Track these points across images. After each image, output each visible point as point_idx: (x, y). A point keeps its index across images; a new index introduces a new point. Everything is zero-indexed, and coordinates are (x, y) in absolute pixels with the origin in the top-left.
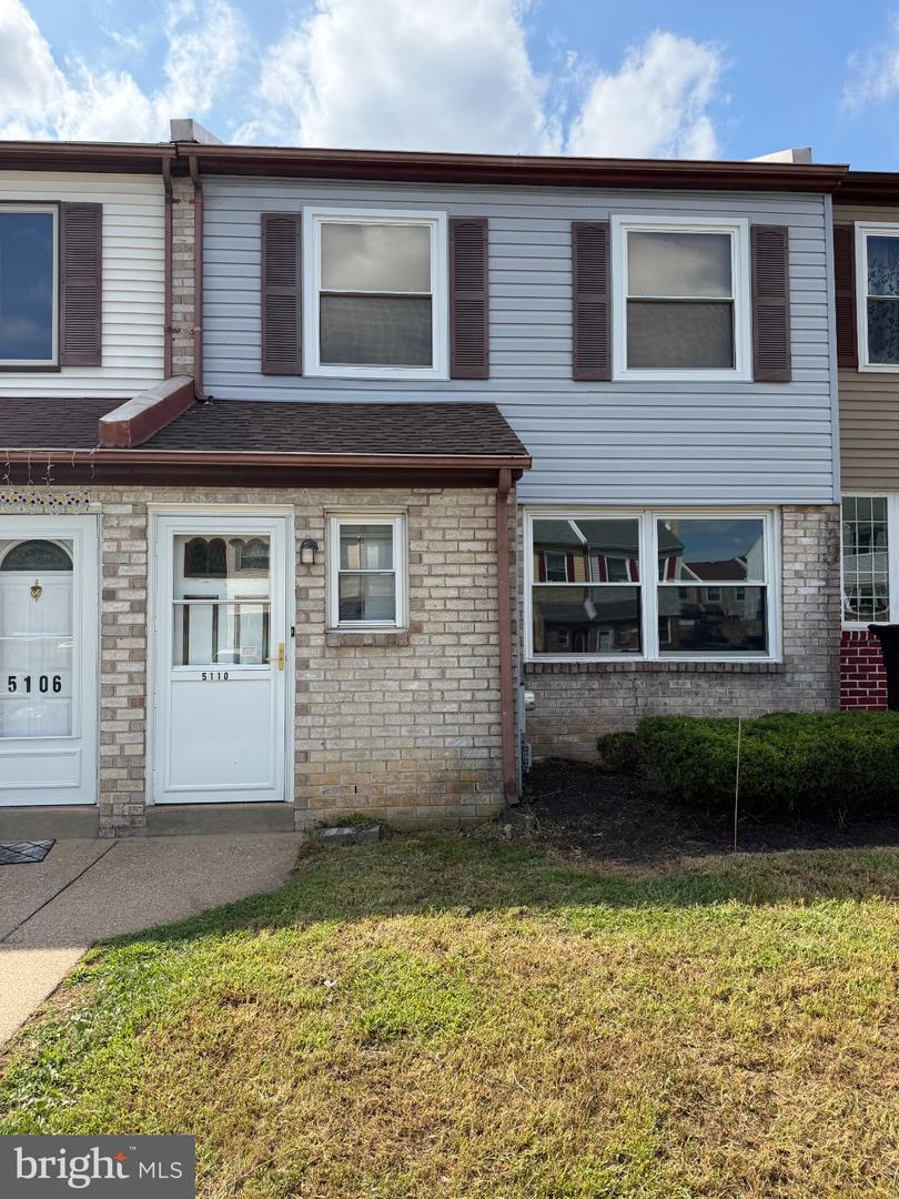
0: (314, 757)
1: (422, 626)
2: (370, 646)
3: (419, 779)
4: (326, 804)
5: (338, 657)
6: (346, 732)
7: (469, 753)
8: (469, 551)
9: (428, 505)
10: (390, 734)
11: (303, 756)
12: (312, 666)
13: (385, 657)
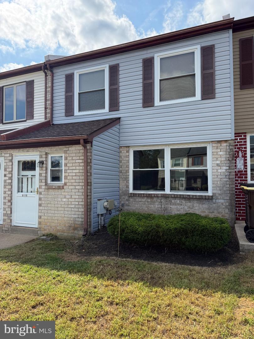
0: (42, 217)
1: (67, 183)
2: (54, 189)
3: (65, 226)
4: (45, 230)
5: (48, 192)
6: (49, 211)
7: (77, 219)
8: (78, 163)
9: (68, 150)
10: (59, 213)
11: (40, 217)
12: (42, 194)
13: (58, 192)
